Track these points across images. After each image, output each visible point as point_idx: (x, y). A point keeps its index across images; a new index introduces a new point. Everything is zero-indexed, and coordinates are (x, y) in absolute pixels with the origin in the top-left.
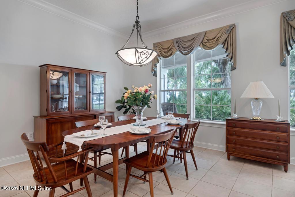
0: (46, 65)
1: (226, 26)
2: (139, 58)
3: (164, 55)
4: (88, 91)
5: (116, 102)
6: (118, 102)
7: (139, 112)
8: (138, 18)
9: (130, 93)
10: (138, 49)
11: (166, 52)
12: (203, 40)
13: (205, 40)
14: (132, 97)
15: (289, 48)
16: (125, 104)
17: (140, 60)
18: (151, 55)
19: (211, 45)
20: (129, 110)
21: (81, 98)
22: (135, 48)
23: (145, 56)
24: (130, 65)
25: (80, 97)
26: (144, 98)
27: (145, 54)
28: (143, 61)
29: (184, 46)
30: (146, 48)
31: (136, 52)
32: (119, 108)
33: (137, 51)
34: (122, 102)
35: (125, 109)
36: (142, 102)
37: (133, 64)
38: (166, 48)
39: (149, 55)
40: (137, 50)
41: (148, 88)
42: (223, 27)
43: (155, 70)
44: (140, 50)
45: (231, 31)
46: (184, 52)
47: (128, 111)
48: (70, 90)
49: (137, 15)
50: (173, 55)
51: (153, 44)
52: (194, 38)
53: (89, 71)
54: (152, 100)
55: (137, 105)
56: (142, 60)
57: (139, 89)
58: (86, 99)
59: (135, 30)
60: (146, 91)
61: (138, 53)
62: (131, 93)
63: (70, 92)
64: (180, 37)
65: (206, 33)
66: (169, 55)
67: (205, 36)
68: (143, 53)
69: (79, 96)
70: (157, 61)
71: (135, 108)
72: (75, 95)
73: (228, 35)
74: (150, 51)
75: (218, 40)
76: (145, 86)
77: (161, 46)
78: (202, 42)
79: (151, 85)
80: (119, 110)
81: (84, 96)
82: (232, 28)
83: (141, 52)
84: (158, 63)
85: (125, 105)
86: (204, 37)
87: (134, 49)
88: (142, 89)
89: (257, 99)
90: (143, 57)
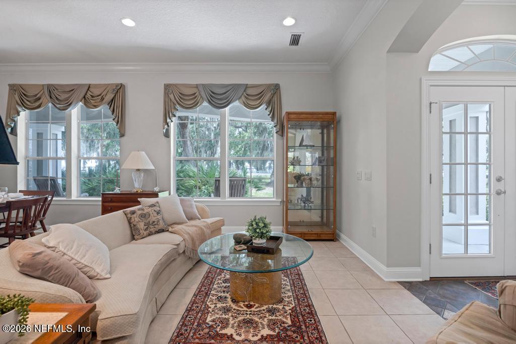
1: (112, 84)
3: (29, 105)
11: (32, 101)
12: (86, 94)
13: (88, 95)
15: (168, 120)
19: (96, 102)
29: (60, 98)
38: (32, 95)
42: (109, 84)
43: (13, 125)
45: (118, 91)
46: (58, 106)
50: (42, 107)
51: (9, 85)
52: (73, 90)
64: (55, 84)
65: (89, 87)
66: (36, 106)
67: (88, 89)
70: (17, 113)
73: (114, 95)
75: (104, 99)
77: (21, 89)
78: (84, 97)
82: (119, 88)
84: (19, 115)
86: (87, 91)
89: (138, 170)
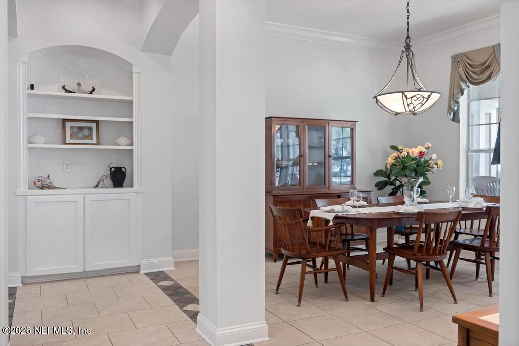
0: (271, 117)
2: (408, 105)
3: (475, 79)
4: (327, 155)
5: (374, 174)
6: (378, 173)
7: (410, 188)
8: (409, 41)
9: (394, 157)
10: (406, 93)
11: (479, 72)
14: (398, 164)
16: (393, 178)
17: (411, 107)
18: (428, 99)
20: (401, 190)
21: (315, 166)
22: (403, 92)
23: (418, 102)
24: (396, 114)
25: (315, 164)
26: (418, 166)
27: (417, 99)
28: (416, 109)
30: (419, 90)
31: (404, 98)
32: (380, 185)
33: (406, 96)
34: (386, 174)
35: (393, 187)
36: (415, 170)
37: (400, 112)
38: (479, 63)
39: (425, 100)
40: (404, 94)
41: (423, 150)
43: (456, 109)
44: (409, 95)
47: (398, 191)
48: (301, 154)
49: (408, 35)
50: (493, 77)
51: (452, 56)
53: (328, 121)
54: (434, 168)
55: (406, 176)
56: (414, 108)
57: (410, 151)
58: (323, 167)
59: (405, 59)
60: (421, 154)
61: (407, 99)
62: (396, 158)
63: (301, 156)
66: (485, 78)
68: (415, 98)
69: (313, 163)
70: (460, 91)
71: (405, 180)
72: (307, 162)
74: (426, 95)
76: (419, 146)
77: (467, 60)
79: (430, 145)
80: (380, 189)
81: (319, 163)
83: (412, 97)
84: (462, 94)
85: (392, 180)
87: (401, 93)
88: (415, 152)
90: (415, 103)
